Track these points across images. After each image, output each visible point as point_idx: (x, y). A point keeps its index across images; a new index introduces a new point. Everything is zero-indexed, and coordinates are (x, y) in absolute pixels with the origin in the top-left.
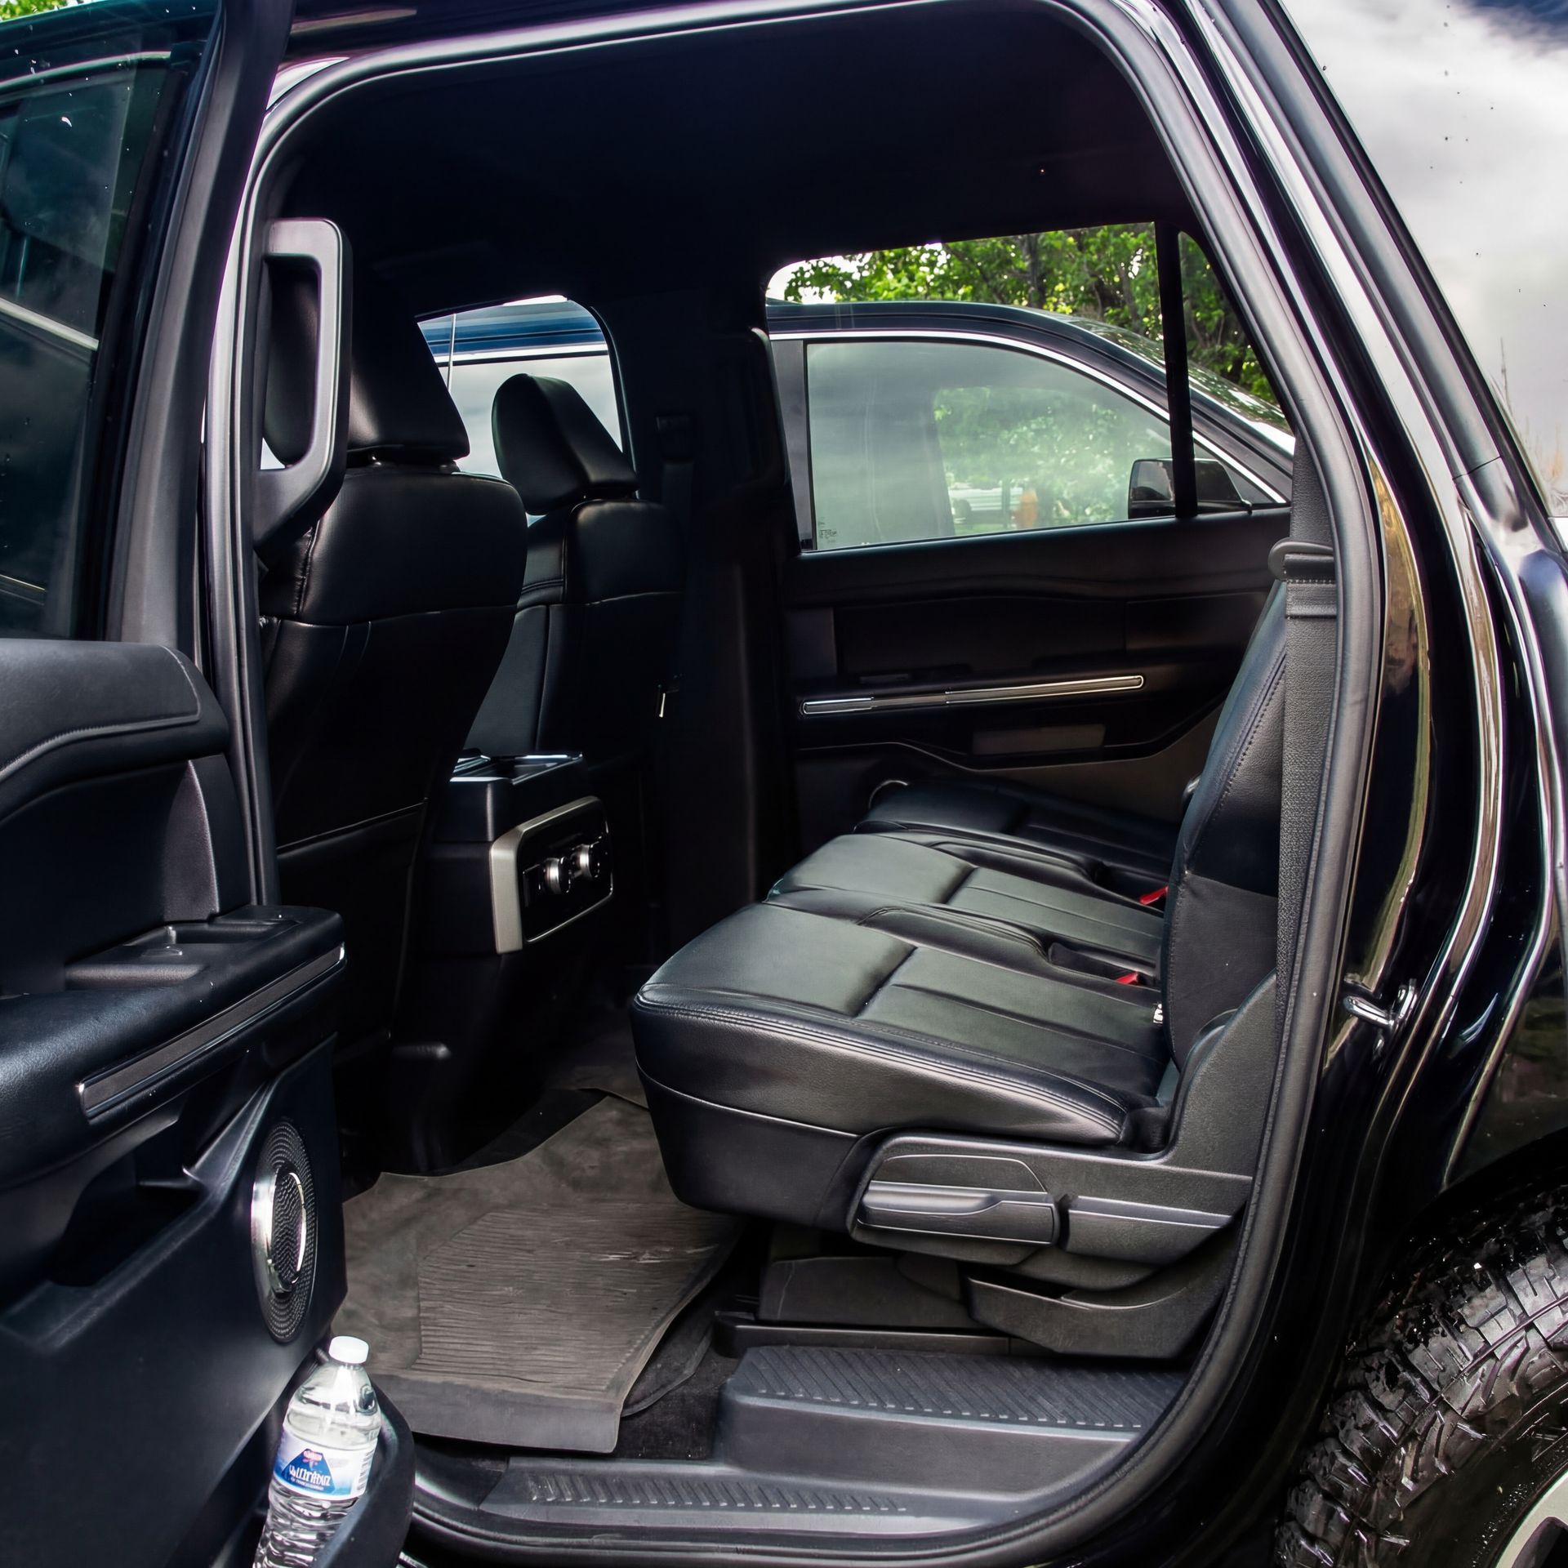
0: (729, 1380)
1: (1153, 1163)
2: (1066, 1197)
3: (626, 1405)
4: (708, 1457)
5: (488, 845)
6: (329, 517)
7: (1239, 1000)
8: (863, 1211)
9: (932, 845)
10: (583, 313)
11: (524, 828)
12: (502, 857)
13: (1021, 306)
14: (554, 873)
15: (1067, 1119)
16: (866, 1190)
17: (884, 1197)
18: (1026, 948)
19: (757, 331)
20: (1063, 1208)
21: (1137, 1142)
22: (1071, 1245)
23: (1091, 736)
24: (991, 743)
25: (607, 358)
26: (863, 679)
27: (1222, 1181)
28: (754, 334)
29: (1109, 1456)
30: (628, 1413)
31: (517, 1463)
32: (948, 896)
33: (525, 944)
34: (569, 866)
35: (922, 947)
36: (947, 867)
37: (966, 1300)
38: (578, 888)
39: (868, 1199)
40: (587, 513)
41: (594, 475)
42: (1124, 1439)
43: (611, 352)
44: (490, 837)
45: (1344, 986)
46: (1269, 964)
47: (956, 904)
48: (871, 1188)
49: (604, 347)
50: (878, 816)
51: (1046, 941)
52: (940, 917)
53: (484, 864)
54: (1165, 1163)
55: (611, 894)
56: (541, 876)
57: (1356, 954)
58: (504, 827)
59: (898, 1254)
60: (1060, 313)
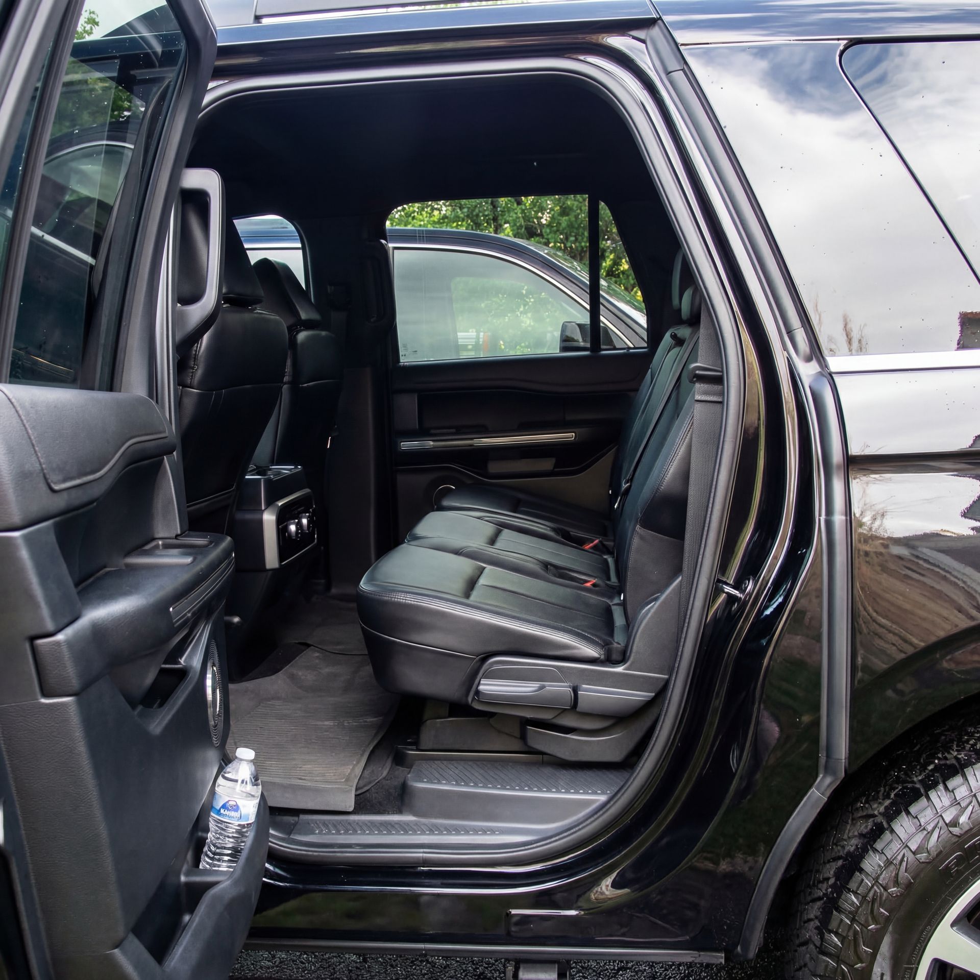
0: (409, 776)
1: (620, 669)
2: (577, 686)
3: (357, 790)
4: (400, 812)
5: (262, 512)
6: (206, 337)
7: (661, 590)
8: (478, 692)
9: (479, 518)
10: (291, 227)
11: (280, 504)
12: (269, 518)
13: (490, 232)
14: (293, 528)
15: (578, 648)
16: (479, 684)
17: (488, 686)
18: (537, 568)
19: (383, 242)
20: (575, 690)
21: (609, 660)
22: (578, 709)
23: (547, 464)
24: (494, 467)
25: (300, 252)
26: (433, 431)
27: (650, 677)
28: (381, 243)
29: (594, 806)
30: (359, 792)
31: (303, 817)
32: (492, 541)
33: (281, 565)
34: (299, 525)
35: (489, 568)
36: (489, 529)
37: (523, 737)
38: (304, 537)
39: (481, 688)
40: (302, 336)
41: (303, 316)
42: (603, 798)
43: (303, 248)
44: (263, 508)
45: (718, 579)
46: (678, 570)
47: (499, 544)
48: (482, 682)
49: (299, 245)
50: (446, 503)
51: (546, 565)
52: (491, 551)
53: (260, 522)
54: (624, 669)
55: (316, 541)
56: (286, 529)
57: (723, 567)
58: (270, 503)
59: (492, 715)
60: (507, 233)
